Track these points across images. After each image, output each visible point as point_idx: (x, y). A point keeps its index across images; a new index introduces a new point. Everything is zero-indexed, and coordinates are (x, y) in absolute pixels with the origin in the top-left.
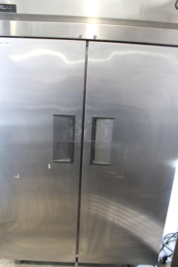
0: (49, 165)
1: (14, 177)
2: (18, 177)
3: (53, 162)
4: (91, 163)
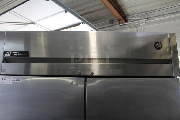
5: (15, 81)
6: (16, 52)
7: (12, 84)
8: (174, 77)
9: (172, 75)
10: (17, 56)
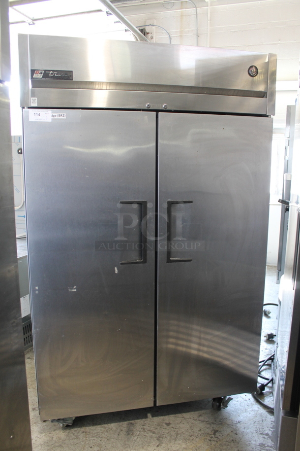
0: (116, 268)
1: (70, 290)
2: (75, 290)
3: (122, 264)
4: (169, 261)
5: (55, 118)
6: (52, 71)
7: (50, 121)
8: (267, 116)
9: (265, 114)
10: (54, 77)
